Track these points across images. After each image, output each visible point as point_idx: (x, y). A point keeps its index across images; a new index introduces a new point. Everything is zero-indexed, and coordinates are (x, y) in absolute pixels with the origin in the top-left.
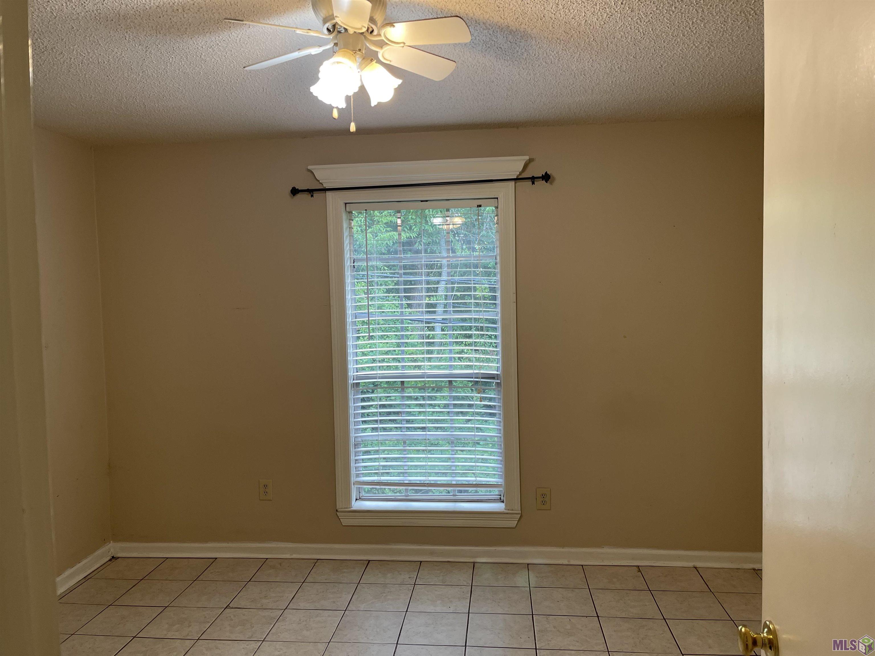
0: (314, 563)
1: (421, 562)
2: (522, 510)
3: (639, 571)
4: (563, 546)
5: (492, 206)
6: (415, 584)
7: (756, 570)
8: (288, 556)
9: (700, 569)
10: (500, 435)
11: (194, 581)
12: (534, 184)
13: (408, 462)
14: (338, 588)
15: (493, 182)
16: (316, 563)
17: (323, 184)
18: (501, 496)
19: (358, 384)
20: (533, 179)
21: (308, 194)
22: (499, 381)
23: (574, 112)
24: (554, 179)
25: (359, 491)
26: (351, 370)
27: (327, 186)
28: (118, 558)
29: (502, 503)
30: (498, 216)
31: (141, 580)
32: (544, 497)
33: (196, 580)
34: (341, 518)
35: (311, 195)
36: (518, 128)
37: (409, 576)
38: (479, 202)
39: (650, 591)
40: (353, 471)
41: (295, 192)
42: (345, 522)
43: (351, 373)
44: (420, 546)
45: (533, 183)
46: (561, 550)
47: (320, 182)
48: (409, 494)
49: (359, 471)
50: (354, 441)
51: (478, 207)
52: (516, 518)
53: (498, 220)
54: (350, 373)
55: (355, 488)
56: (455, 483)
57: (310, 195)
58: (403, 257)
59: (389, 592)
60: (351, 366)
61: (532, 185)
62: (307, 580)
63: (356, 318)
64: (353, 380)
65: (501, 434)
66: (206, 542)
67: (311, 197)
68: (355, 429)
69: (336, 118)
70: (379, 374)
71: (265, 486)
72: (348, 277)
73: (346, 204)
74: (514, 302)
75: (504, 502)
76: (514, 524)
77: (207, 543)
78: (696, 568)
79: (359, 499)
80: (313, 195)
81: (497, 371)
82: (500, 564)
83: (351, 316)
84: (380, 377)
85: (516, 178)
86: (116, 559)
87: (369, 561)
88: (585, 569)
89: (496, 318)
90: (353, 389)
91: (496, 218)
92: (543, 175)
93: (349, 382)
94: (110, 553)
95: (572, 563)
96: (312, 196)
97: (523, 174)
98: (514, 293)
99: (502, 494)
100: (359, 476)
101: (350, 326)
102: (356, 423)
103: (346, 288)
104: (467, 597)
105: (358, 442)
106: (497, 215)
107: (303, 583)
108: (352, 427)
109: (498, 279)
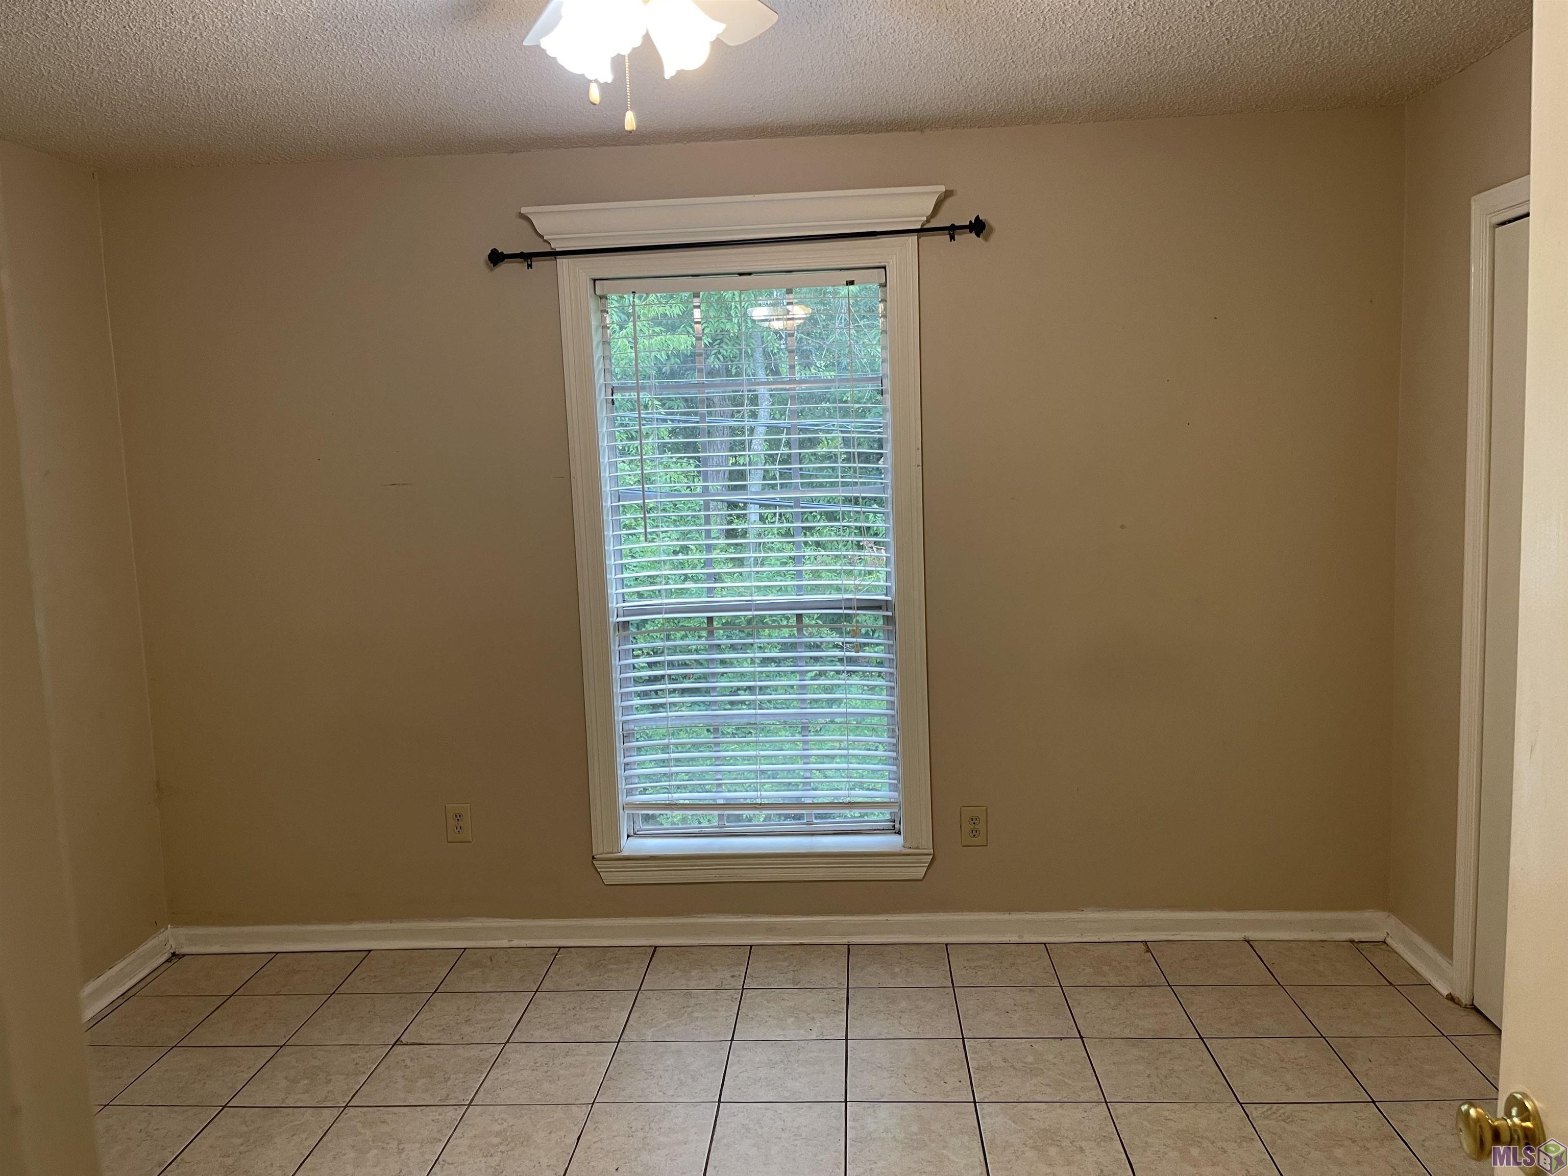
0: (553, 954)
1: (751, 946)
2: (935, 847)
3: (1148, 950)
4: (1010, 910)
5: (873, 283)
6: (743, 989)
7: (1356, 942)
8: (504, 943)
9: (1256, 943)
10: (892, 712)
11: (332, 995)
12: (954, 240)
13: (723, 765)
14: (602, 1001)
15: (878, 236)
16: (557, 955)
17: (549, 243)
18: (894, 822)
19: (626, 624)
20: (952, 230)
21: (522, 262)
22: (890, 614)
23: (1033, 99)
24: (991, 230)
25: (632, 818)
26: (613, 599)
27: (558, 246)
28: (184, 955)
29: (898, 836)
30: (886, 301)
31: (231, 996)
32: (974, 823)
33: (333, 993)
34: (601, 872)
35: (528, 264)
36: (922, 131)
37: (732, 974)
38: (850, 275)
39: (1170, 986)
40: (622, 785)
41: (496, 258)
42: (609, 877)
43: (614, 604)
44: (749, 917)
45: (952, 238)
46: (1006, 917)
47: (545, 238)
48: (726, 824)
49: (632, 784)
50: (621, 730)
51: (847, 285)
52: (925, 863)
53: (885, 309)
54: (612, 603)
55: (626, 814)
56: (811, 802)
57: (526, 264)
58: (705, 382)
59: (697, 1005)
60: (613, 591)
61: (951, 241)
62: (543, 987)
63: (619, 501)
64: (618, 616)
65: (894, 710)
66: (351, 921)
67: (528, 268)
68: (622, 707)
69: (595, 102)
70: (667, 604)
71: (458, 816)
72: (602, 422)
73: (594, 280)
74: (918, 466)
75: (900, 834)
76: (920, 872)
77: (351, 924)
78: (1248, 942)
79: (632, 834)
80: (531, 264)
81: (886, 595)
82: (896, 947)
83: (610, 495)
84: (668, 611)
85: (919, 227)
86: (181, 958)
87: (656, 947)
88: (1051, 949)
89: (884, 495)
90: (617, 633)
91: (881, 306)
92: (971, 222)
93: (611, 619)
94: (168, 947)
95: (1027, 939)
96: (530, 266)
97: (932, 220)
98: (918, 449)
99: (896, 819)
100: (633, 793)
101: (608, 516)
102: (625, 696)
103: (600, 444)
104: (840, 1010)
105: (629, 730)
106: (883, 301)
107: (536, 992)
108: (618, 703)
109: (887, 423)
